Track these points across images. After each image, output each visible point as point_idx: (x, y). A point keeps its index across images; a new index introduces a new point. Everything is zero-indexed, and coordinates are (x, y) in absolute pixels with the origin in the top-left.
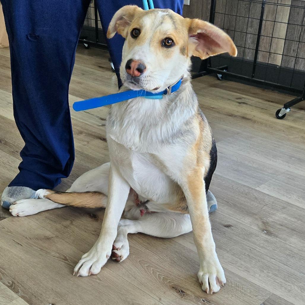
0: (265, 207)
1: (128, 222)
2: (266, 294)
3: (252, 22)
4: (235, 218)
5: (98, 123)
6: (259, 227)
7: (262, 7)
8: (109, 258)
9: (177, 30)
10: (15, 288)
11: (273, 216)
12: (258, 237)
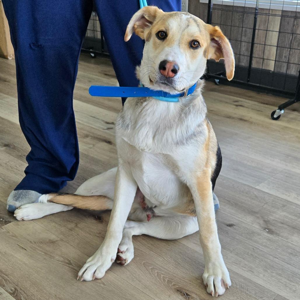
0: (265, 205)
1: (133, 224)
2: (271, 296)
3: (246, 31)
4: (237, 217)
5: (103, 127)
6: (260, 226)
7: (254, 18)
8: (113, 261)
9: (202, 33)
10: (18, 295)
11: (274, 215)
12: (261, 236)
